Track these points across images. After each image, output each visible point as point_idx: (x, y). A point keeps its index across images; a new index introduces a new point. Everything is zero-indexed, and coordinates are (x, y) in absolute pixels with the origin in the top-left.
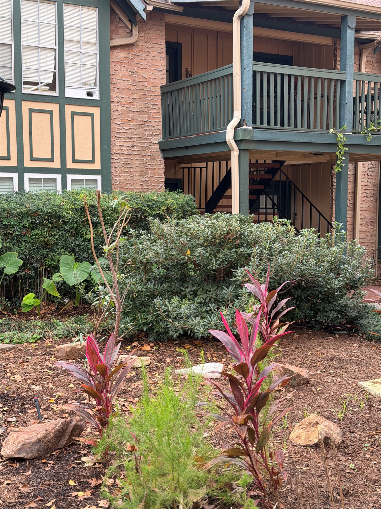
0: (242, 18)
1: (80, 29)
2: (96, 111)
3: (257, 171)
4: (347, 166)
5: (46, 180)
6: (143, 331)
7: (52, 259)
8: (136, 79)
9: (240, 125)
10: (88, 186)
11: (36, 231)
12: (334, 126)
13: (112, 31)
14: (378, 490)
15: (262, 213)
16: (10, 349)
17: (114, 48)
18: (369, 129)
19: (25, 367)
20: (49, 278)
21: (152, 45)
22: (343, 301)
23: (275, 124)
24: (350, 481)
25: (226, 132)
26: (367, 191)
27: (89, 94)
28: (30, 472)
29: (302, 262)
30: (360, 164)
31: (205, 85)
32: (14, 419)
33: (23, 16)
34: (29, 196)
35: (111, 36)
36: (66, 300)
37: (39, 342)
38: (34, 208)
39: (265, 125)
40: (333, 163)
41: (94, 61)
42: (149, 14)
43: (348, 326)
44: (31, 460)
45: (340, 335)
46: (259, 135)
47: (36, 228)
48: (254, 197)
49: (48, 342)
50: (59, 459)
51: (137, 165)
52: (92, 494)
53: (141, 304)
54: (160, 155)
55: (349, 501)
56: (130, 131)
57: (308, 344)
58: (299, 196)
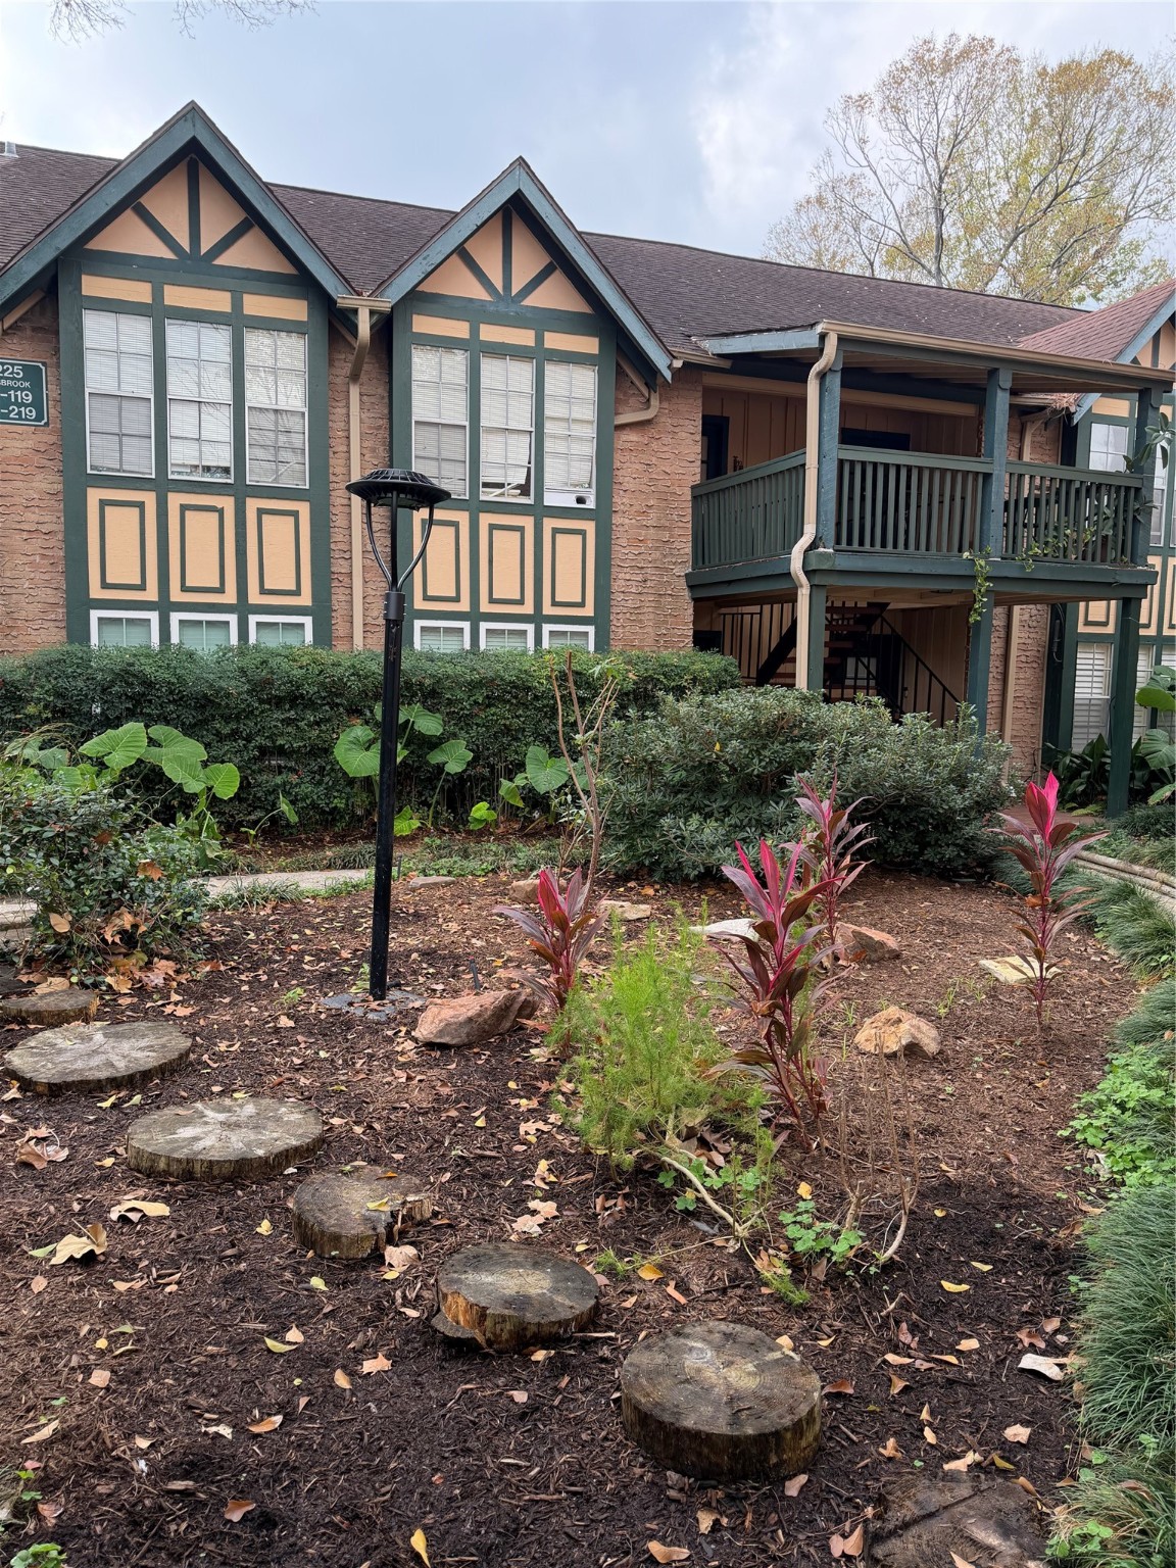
0: (822, 376)
1: (570, 400)
2: (590, 527)
3: (843, 619)
4: (990, 612)
5: (512, 632)
6: (644, 865)
7: (517, 753)
8: (654, 476)
9: (813, 546)
10: (573, 642)
11: (493, 710)
12: (971, 546)
13: (617, 401)
14: (987, 1129)
15: (849, 687)
16: (448, 884)
17: (620, 427)
18: (1030, 553)
19: (465, 911)
20: (511, 780)
21: (681, 422)
22: (969, 830)
23: (872, 545)
24: (944, 1113)
25: (790, 559)
26: (1028, 654)
27: (580, 500)
28: (454, 1065)
29: (903, 766)
30: (1017, 609)
31: (761, 483)
32: (440, 987)
33: (485, 382)
34: (484, 656)
35: (616, 409)
36: (536, 815)
37: (490, 875)
38: (491, 674)
39: (855, 546)
40: (968, 608)
41: (590, 449)
42: (676, 373)
43: (979, 870)
44: (458, 1047)
45: (962, 884)
46: (844, 562)
47: (493, 705)
48: (836, 661)
49: (503, 877)
50: (498, 1049)
51: (650, 610)
52: (540, 1103)
53: (643, 825)
54: (686, 593)
55: (937, 1143)
56: (641, 557)
57: (907, 897)
58: (912, 662)
